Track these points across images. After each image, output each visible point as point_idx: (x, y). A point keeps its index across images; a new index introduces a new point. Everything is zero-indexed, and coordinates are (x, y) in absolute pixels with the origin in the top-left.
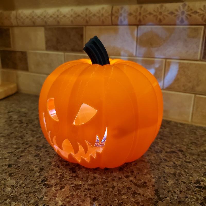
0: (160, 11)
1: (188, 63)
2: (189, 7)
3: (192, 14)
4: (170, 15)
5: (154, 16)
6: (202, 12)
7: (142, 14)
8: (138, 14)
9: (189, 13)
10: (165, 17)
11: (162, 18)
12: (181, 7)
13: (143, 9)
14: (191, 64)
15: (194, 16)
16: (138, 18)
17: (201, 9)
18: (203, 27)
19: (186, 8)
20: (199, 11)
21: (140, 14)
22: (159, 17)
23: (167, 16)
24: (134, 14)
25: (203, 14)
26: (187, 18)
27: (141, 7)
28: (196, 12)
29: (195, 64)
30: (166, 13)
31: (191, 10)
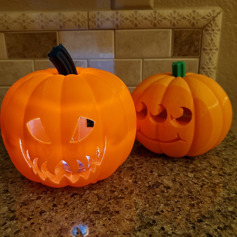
0: (135, 16)
1: (162, 61)
2: (159, 14)
3: (162, 20)
4: (144, 21)
5: (130, 21)
6: (169, 18)
7: (119, 19)
8: (115, 19)
9: (160, 18)
10: (140, 22)
11: (138, 23)
12: (153, 14)
13: (119, 14)
14: (164, 61)
15: (163, 21)
16: (115, 23)
17: (168, 16)
18: (171, 30)
19: (157, 14)
20: (167, 17)
21: (117, 19)
22: (135, 22)
23: (142, 21)
24: (111, 19)
25: (170, 20)
26: (158, 23)
27: (117, 13)
28: (165, 18)
29: (167, 61)
30: (141, 19)
31: (161, 16)
